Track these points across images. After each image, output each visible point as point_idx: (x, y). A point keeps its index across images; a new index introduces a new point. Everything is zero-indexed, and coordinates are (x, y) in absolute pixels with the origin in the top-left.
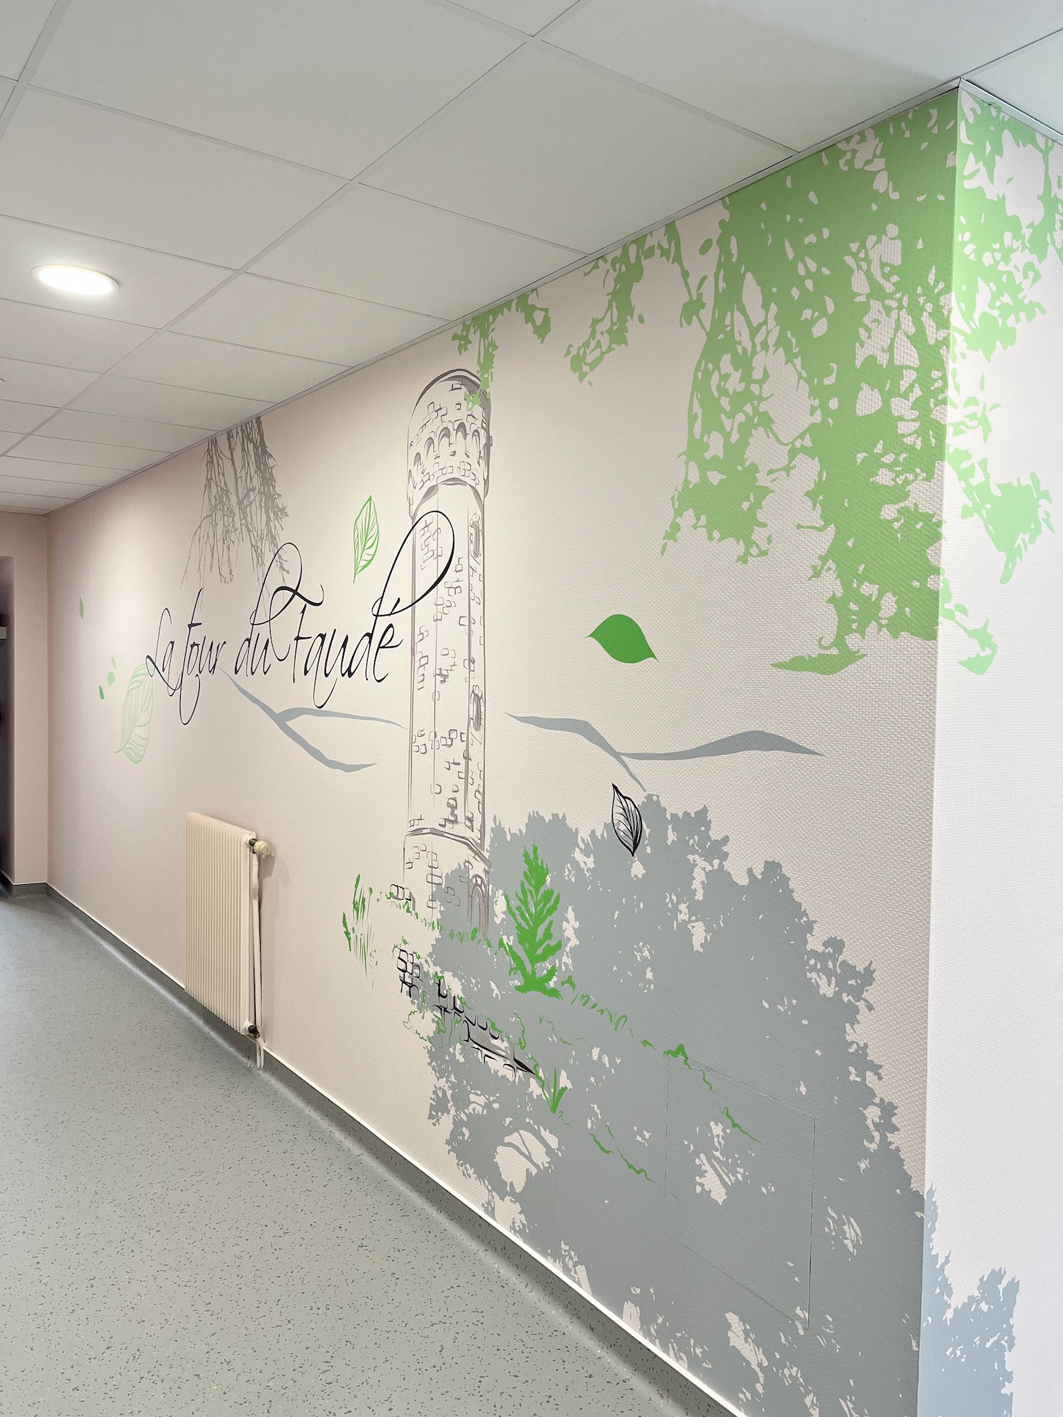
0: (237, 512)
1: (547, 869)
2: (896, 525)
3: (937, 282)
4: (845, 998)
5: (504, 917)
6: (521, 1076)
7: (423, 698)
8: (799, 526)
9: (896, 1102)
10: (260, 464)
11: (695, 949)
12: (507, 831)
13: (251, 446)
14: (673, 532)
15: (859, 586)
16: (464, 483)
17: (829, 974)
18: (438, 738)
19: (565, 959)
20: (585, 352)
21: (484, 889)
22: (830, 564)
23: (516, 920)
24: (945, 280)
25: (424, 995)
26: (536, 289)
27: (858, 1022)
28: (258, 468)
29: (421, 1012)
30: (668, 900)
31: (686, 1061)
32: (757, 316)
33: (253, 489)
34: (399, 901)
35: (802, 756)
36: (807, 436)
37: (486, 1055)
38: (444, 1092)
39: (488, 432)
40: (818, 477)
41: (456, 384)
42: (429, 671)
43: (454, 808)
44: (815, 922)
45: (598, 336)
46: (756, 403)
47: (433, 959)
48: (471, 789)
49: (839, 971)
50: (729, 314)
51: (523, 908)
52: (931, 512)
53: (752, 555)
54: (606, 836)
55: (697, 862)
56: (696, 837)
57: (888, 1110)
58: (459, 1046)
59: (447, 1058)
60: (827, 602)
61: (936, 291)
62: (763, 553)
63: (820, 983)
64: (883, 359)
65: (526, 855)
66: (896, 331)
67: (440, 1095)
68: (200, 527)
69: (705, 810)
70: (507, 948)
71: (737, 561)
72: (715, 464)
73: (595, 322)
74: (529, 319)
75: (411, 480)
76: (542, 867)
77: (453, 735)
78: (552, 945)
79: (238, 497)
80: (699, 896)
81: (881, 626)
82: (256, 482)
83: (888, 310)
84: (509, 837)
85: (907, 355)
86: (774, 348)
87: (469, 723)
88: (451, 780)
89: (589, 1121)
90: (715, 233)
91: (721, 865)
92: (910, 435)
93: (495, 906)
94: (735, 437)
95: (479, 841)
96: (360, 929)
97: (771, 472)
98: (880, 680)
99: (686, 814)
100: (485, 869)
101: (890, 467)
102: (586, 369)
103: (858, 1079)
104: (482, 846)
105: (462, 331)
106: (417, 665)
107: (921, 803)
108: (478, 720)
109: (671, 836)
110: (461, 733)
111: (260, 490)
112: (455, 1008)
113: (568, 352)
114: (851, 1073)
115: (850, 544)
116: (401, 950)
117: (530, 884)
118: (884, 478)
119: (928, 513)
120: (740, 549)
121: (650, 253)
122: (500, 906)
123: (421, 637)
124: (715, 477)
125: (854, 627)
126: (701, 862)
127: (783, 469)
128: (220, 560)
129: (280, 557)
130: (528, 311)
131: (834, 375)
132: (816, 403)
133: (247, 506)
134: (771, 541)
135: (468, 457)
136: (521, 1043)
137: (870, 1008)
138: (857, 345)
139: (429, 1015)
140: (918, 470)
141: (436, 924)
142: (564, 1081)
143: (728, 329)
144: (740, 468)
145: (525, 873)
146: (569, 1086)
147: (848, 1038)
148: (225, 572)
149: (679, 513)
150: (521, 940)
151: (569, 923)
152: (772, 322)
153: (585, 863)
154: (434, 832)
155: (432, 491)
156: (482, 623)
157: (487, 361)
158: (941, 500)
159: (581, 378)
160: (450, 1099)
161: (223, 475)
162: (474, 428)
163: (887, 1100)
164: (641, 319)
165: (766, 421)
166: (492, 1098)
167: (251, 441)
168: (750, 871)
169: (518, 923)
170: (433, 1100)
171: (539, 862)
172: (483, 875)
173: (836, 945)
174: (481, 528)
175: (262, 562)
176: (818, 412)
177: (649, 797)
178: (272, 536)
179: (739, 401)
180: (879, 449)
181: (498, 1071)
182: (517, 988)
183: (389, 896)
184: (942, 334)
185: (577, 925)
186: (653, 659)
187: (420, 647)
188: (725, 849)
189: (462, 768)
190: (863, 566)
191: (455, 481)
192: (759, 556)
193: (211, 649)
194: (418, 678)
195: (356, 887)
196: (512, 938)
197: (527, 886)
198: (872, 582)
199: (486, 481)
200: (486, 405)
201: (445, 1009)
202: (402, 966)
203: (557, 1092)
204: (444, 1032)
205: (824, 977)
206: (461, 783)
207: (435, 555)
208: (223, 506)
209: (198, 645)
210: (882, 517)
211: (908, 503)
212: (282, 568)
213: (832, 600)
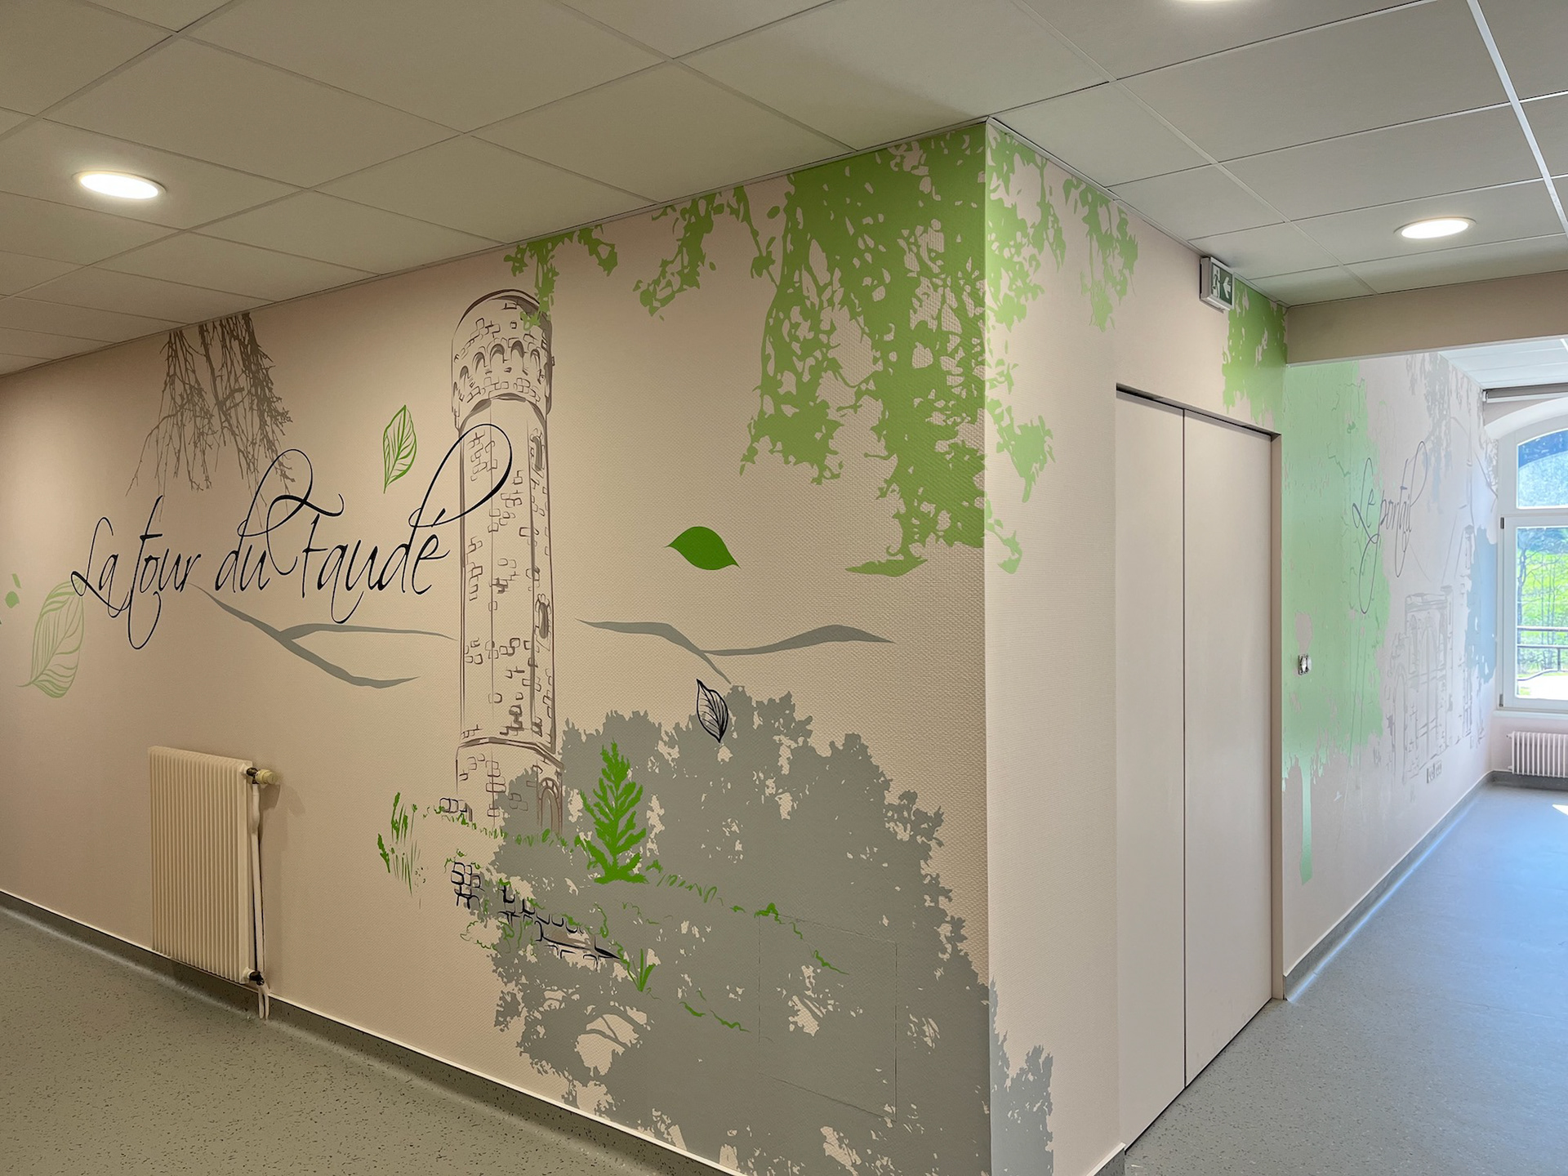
0: (215, 412)
1: (629, 764)
2: (948, 457)
3: (973, 271)
4: (919, 839)
5: (581, 814)
6: (604, 963)
7: (477, 610)
8: (866, 455)
9: (963, 917)
10: (250, 364)
11: (783, 818)
12: (582, 732)
13: (235, 344)
14: (750, 455)
15: (919, 505)
16: (523, 400)
17: (904, 821)
18: (497, 647)
19: (650, 845)
20: (655, 289)
21: (556, 791)
22: (894, 486)
23: (594, 816)
24: (979, 269)
25: (486, 904)
26: (600, 225)
27: (931, 858)
28: (247, 367)
29: (482, 921)
30: (755, 778)
31: (776, 919)
32: (823, 277)
33: (241, 390)
34: (452, 814)
35: (876, 644)
36: (871, 381)
37: (562, 951)
38: (514, 996)
39: (549, 352)
40: (882, 415)
41: (511, 304)
42: (484, 581)
43: (517, 716)
44: (891, 780)
45: (668, 276)
46: (824, 350)
47: (496, 867)
48: (538, 696)
49: (913, 818)
50: (797, 272)
51: (602, 804)
52: (975, 448)
53: (825, 478)
54: (690, 726)
55: (783, 741)
56: (781, 719)
57: (957, 924)
58: (530, 947)
59: (516, 961)
60: (893, 517)
61: (973, 276)
62: (835, 476)
63: (897, 830)
64: (933, 325)
65: (604, 753)
66: (943, 304)
67: (509, 999)
68: (158, 427)
69: (789, 696)
70: (585, 843)
71: (812, 482)
72: (788, 398)
73: (665, 264)
74: (593, 251)
75: (456, 392)
76: (622, 762)
77: (515, 644)
78: (635, 834)
79: (216, 396)
80: (786, 771)
81: (938, 537)
82: (244, 382)
83: (936, 287)
84: (584, 738)
85: (952, 323)
86: (840, 306)
87: (534, 631)
88: (514, 688)
89: (680, 991)
90: (782, 203)
91: (805, 742)
92: (957, 387)
93: (569, 806)
94: (806, 378)
95: (549, 745)
96: (402, 848)
97: (840, 409)
98: (939, 579)
99: (771, 701)
100: (557, 772)
101: (941, 410)
102: (656, 304)
103: (932, 904)
104: (553, 750)
105: (517, 254)
106: (468, 576)
107: (975, 676)
108: (545, 628)
109: (757, 721)
110: (525, 642)
111: (249, 392)
112: (524, 910)
113: (637, 287)
114: (926, 901)
115: (910, 471)
116: (456, 863)
117: (609, 779)
118: (937, 419)
119: (973, 449)
120: (815, 472)
121: (719, 209)
122: (575, 805)
123: (473, 547)
124: (789, 410)
125: (916, 538)
126: (786, 741)
127: (850, 407)
128: (191, 463)
129: (281, 464)
130: (593, 246)
131: (893, 333)
132: (878, 355)
133: (230, 408)
134: (843, 466)
135: (527, 374)
136: (602, 931)
137: (940, 844)
138: (911, 311)
139: (493, 922)
140: (964, 415)
141: (499, 831)
142: (652, 959)
143: (797, 285)
144: (812, 404)
145: (603, 770)
146: (657, 962)
147: (923, 872)
148: (199, 477)
149: (755, 439)
150: (600, 834)
151: (653, 811)
152: (836, 285)
153: (669, 754)
154: (493, 741)
155: (482, 405)
156: (548, 534)
157: (547, 285)
158: (983, 439)
159: (652, 311)
160: (521, 1001)
161: (194, 371)
162: (532, 347)
163: (956, 917)
164: (713, 267)
165: (835, 366)
166: (570, 991)
167: (237, 338)
168: (832, 744)
169: (596, 819)
170: (501, 1006)
171: (619, 758)
172: (555, 778)
173: (910, 797)
174: (543, 443)
175: (254, 469)
176: (880, 362)
177: (735, 688)
178: (269, 441)
179: (809, 347)
180: (932, 396)
181: (577, 963)
182: (597, 880)
183: (438, 811)
184: (979, 311)
185: (662, 812)
186: (735, 566)
187: (471, 558)
188: (808, 727)
189: (527, 675)
190: (922, 489)
191: (512, 397)
192: (831, 478)
193: (177, 563)
194: (469, 589)
195: (395, 806)
196: (590, 834)
197: (606, 782)
198: (930, 502)
199: (549, 400)
200: (546, 326)
201: (513, 914)
202: (458, 878)
203: (644, 970)
204: (512, 937)
205: (900, 825)
206: (526, 691)
207: (489, 467)
208: (194, 406)
209: (156, 559)
210: (937, 451)
211: (958, 440)
212: (284, 476)
213: (897, 516)
